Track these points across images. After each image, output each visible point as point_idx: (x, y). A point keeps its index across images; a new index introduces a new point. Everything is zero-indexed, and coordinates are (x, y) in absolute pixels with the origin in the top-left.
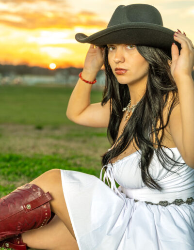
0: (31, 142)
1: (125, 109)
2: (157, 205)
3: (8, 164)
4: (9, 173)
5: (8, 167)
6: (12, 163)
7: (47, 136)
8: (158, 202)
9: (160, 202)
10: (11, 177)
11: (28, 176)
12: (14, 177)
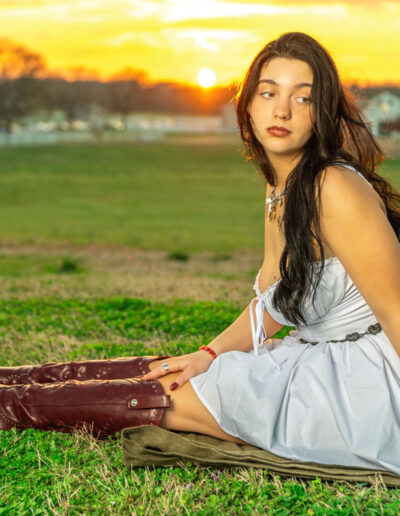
0: (164, 283)
3: (125, 314)
4: (128, 326)
5: (123, 318)
7: (199, 274)
10: (132, 331)
11: (167, 331)
12: (139, 333)
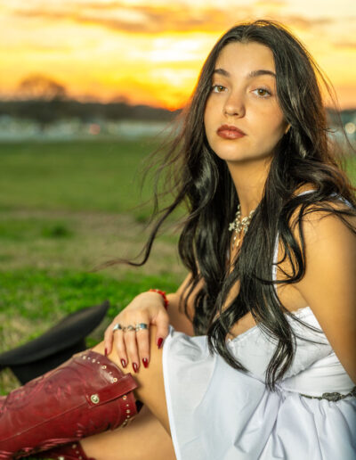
1: (232, 226)
2: (320, 399)
6: (86, 290)
8: (320, 395)
9: (324, 395)
